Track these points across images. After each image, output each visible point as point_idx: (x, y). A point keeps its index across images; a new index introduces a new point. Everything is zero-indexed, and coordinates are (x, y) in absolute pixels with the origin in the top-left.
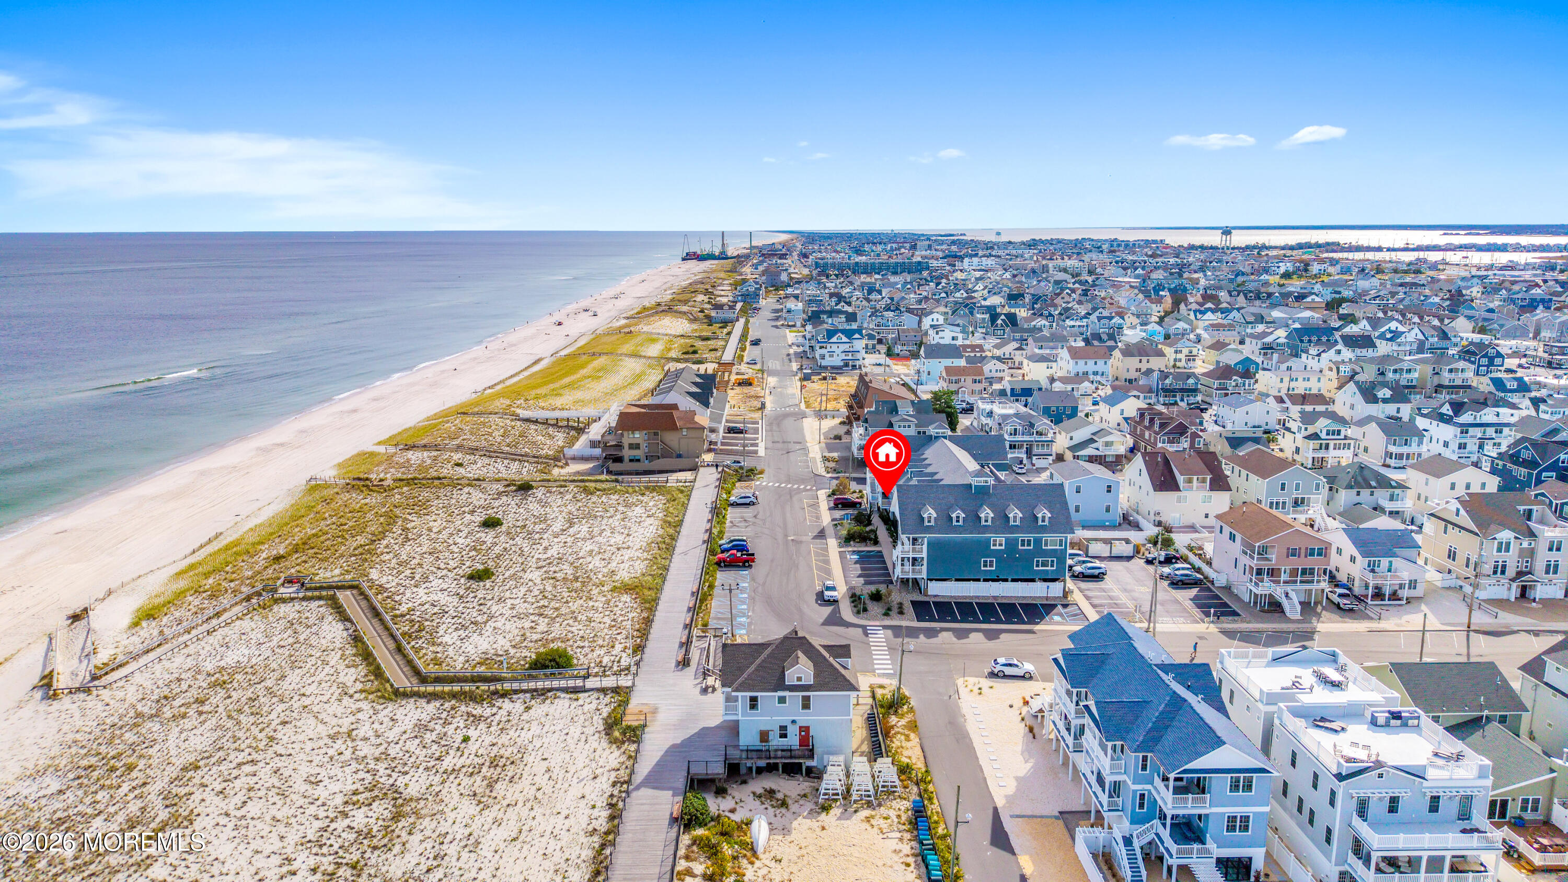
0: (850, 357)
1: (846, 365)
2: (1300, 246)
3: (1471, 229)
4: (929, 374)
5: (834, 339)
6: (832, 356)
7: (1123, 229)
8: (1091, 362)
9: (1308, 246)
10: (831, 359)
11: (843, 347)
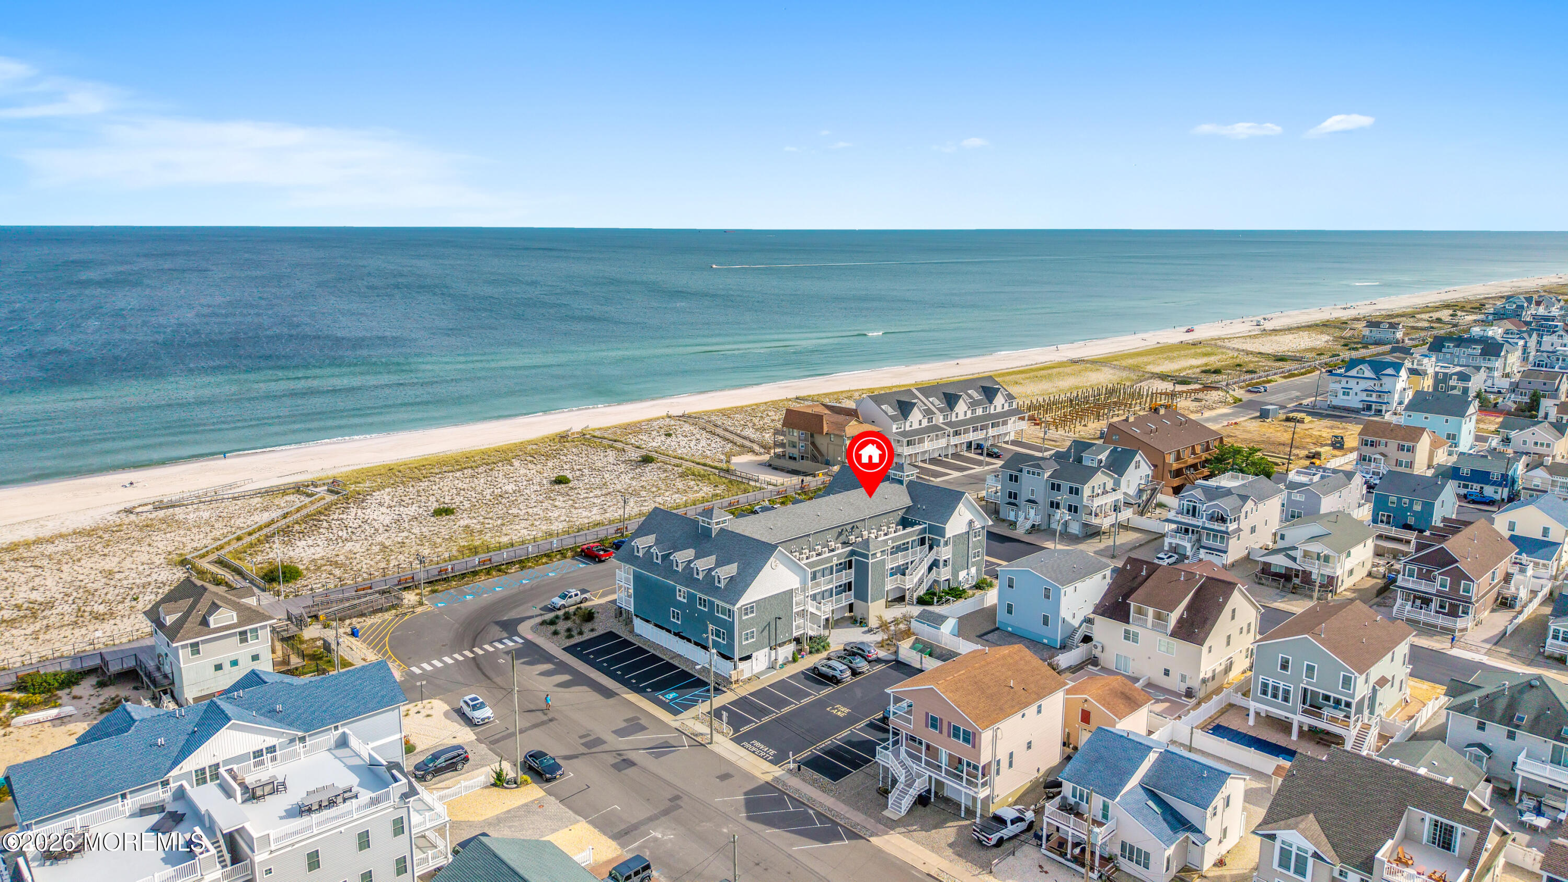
0: (1374, 398)
1: (1369, 408)
5: (1353, 372)
6: (1348, 394)
10: (1346, 397)
11: (1364, 384)
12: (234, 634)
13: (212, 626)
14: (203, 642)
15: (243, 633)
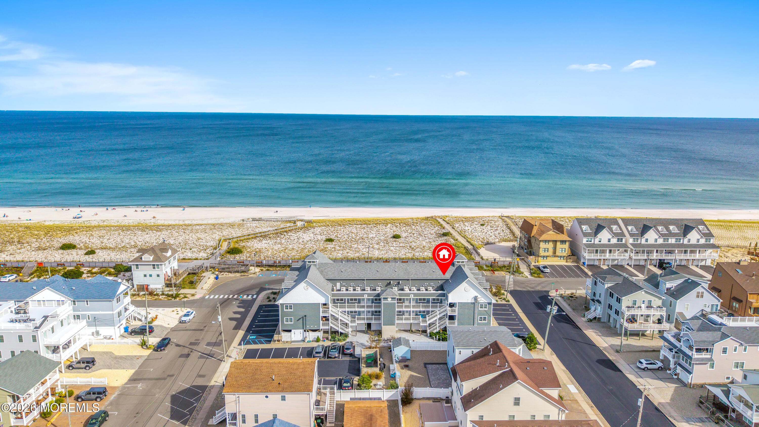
12: (150, 265)
13: (143, 260)
14: (140, 265)
15: (154, 265)
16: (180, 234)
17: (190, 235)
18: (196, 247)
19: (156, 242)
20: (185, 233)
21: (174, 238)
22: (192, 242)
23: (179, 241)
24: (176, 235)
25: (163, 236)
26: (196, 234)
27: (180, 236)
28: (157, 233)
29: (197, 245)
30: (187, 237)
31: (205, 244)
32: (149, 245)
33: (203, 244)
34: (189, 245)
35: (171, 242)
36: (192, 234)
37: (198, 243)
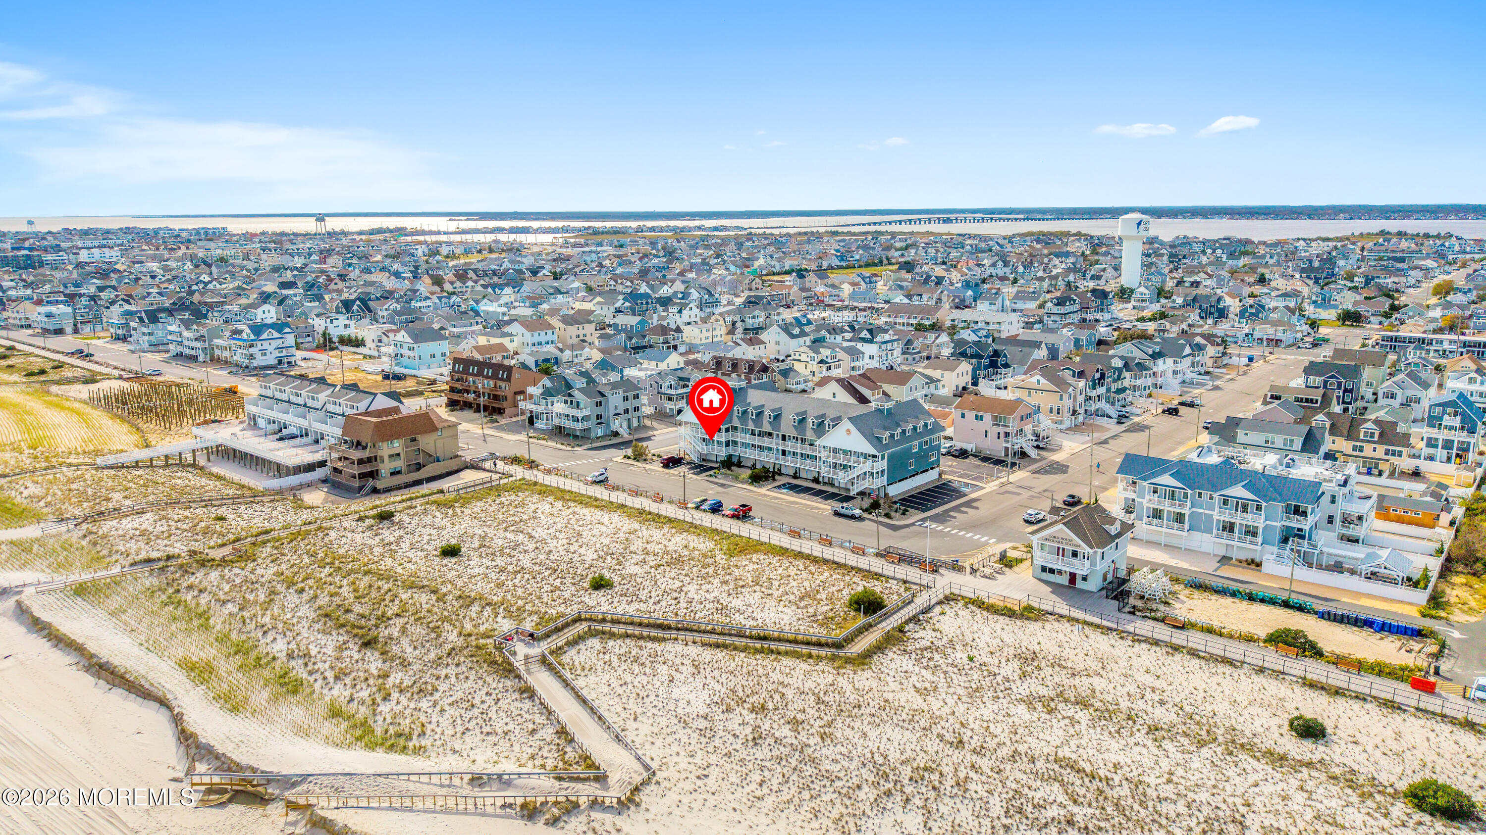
0: (284, 354)
1: (281, 363)
2: (372, 232)
3: (469, 215)
4: (420, 358)
6: (265, 355)
7: (134, 217)
8: (543, 333)
9: (380, 231)
10: (264, 358)
16: (985, 724)
17: (946, 710)
18: (950, 669)
19: (1077, 726)
20: (962, 723)
21: (1010, 720)
22: (951, 690)
23: (996, 707)
24: (998, 725)
25: (1049, 739)
26: (926, 708)
27: (985, 718)
28: (1074, 756)
29: (945, 673)
30: (962, 707)
31: (917, 669)
32: (1104, 722)
33: (924, 672)
34: (967, 685)
35: (1025, 711)
36: (938, 713)
37: (935, 679)
